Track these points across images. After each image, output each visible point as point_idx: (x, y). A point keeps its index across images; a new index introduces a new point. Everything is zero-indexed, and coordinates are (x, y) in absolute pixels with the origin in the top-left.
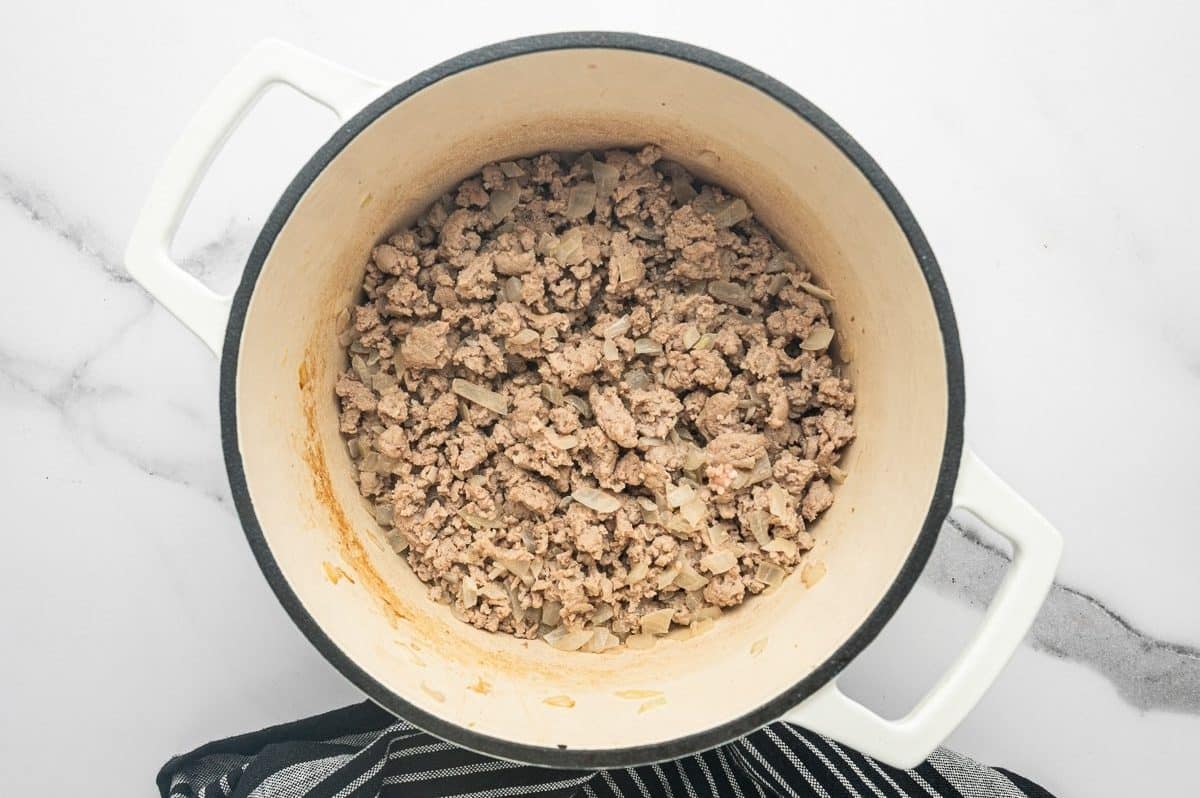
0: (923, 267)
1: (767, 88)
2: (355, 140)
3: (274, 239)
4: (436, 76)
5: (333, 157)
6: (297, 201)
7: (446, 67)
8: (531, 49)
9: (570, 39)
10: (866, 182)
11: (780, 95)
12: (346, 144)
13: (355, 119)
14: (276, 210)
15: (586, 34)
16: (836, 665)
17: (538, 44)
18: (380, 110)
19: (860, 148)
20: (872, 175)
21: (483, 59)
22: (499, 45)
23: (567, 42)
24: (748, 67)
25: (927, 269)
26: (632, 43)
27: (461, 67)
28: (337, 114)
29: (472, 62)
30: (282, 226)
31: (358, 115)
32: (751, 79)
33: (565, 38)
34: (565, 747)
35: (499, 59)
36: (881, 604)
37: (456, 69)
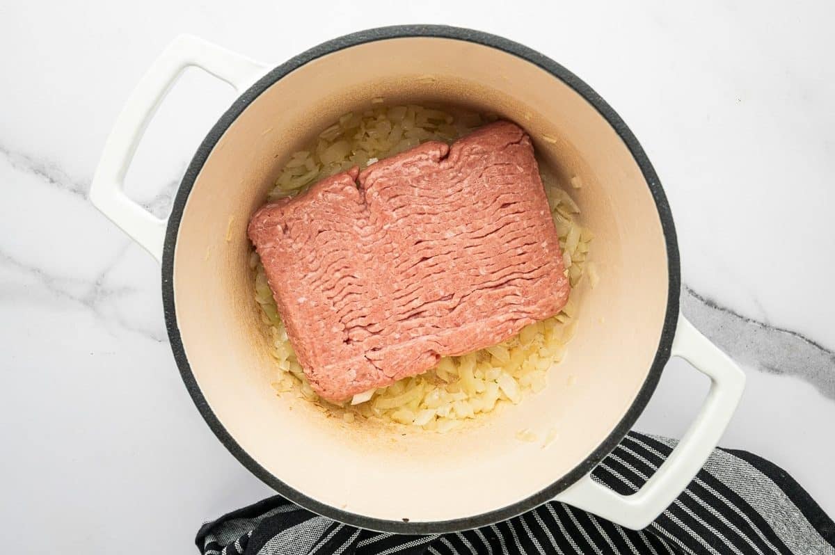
0: (652, 191)
1: (542, 64)
2: (249, 107)
3: (195, 179)
4: (305, 59)
5: (234, 120)
6: (209, 152)
7: (311, 53)
8: (372, 38)
9: (400, 30)
10: (612, 131)
11: (551, 68)
12: (242, 111)
13: (248, 91)
14: (195, 159)
15: (412, 27)
16: (590, 464)
17: (378, 35)
18: (265, 85)
19: (609, 106)
20: (617, 125)
21: (337, 47)
22: (349, 35)
23: (398, 33)
24: (529, 49)
25: (655, 192)
26: (444, 33)
27: (322, 53)
28: (235, 87)
29: (330, 49)
30: (199, 170)
31: (250, 89)
32: (530, 58)
33: (396, 30)
34: (408, 520)
35: (350, 46)
36: (621, 422)
37: (319, 54)
